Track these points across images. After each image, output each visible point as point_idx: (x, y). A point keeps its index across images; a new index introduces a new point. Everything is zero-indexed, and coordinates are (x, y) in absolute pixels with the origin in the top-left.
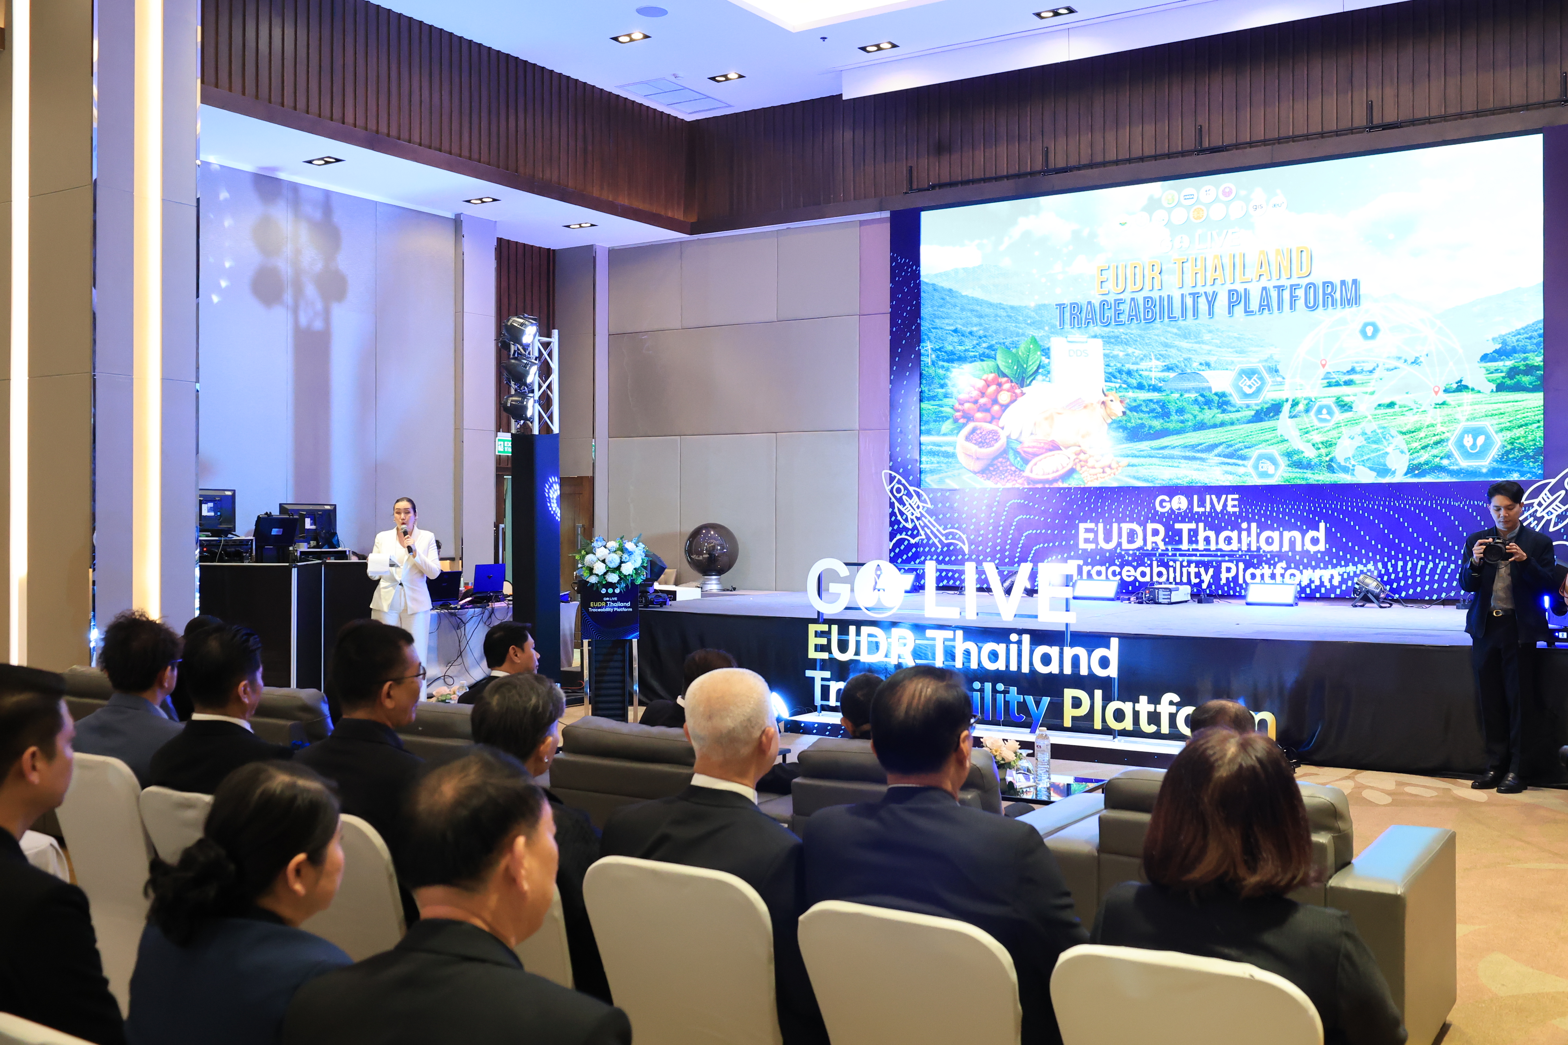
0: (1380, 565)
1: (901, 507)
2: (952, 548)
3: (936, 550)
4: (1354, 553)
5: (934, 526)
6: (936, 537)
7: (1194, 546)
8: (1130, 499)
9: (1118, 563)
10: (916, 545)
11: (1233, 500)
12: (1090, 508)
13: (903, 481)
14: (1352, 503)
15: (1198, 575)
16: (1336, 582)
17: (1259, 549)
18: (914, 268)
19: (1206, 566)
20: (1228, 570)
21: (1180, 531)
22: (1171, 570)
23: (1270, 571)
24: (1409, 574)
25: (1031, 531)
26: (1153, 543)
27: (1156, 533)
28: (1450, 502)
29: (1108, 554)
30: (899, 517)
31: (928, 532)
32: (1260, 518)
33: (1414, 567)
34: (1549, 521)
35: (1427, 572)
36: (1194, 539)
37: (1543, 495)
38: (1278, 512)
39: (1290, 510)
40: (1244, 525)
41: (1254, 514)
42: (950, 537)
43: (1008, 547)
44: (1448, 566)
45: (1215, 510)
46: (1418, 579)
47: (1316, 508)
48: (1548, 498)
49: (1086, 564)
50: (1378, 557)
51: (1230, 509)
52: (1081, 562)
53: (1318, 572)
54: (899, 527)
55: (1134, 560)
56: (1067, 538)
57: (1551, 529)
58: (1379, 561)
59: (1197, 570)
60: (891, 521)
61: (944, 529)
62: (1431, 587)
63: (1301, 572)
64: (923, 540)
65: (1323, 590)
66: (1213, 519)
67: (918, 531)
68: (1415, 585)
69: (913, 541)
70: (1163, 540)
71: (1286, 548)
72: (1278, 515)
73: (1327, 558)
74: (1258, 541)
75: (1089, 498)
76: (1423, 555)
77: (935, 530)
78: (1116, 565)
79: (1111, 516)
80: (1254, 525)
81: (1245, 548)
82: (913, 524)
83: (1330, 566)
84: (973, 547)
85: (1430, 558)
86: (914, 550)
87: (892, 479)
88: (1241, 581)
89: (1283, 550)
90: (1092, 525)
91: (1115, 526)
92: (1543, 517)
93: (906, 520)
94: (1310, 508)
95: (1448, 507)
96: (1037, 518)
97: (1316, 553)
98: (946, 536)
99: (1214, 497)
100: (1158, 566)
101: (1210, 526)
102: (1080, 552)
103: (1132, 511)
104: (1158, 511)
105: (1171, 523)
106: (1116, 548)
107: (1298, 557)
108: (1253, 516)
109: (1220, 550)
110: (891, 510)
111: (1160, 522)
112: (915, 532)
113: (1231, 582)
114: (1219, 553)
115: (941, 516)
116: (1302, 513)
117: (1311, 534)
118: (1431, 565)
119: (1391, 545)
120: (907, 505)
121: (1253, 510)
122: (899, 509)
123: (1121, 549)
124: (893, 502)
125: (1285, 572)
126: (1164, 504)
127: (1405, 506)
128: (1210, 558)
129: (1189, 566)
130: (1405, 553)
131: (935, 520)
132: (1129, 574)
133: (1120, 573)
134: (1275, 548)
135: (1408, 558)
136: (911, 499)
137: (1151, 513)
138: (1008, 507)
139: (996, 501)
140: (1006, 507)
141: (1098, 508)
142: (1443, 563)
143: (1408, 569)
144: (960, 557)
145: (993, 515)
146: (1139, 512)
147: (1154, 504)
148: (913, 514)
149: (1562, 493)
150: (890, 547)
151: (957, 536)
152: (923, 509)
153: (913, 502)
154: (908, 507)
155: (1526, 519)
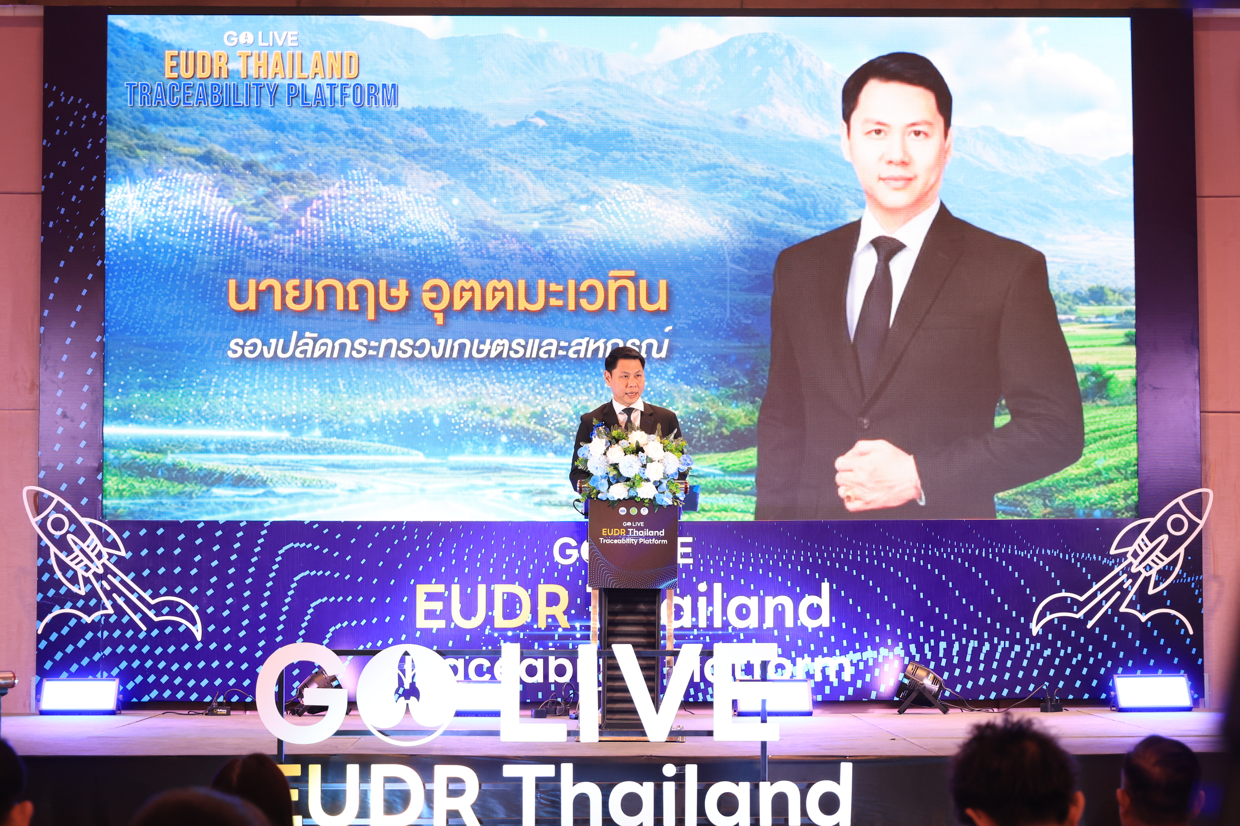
0: (913, 648)
1: (62, 556)
2: (168, 630)
3: (135, 636)
4: (874, 630)
5: (132, 591)
6: (136, 609)
8: (508, 543)
9: (487, 653)
10: (94, 626)
11: (684, 545)
12: (435, 557)
13: (68, 507)
14: (871, 550)
16: (846, 677)
17: (726, 624)
18: (94, 115)
24: (956, 660)
25: (325, 599)
26: (548, 617)
27: (552, 600)
28: (1013, 551)
29: (468, 638)
30: (59, 574)
31: (120, 601)
32: (728, 576)
33: (963, 650)
34: (1147, 580)
35: (982, 657)
37: (1139, 541)
38: (756, 566)
39: (776, 562)
40: (702, 587)
41: (718, 569)
42: (166, 610)
43: (280, 627)
44: (1012, 648)
46: (969, 669)
47: (815, 560)
48: (1147, 546)
50: (910, 636)
53: (820, 661)
54: (56, 593)
56: (394, 611)
57: (1151, 591)
58: (911, 642)
60: (40, 582)
61: (153, 597)
62: (988, 680)
63: (794, 663)
64: (108, 616)
65: (827, 690)
67: (99, 599)
68: (964, 679)
69: (87, 619)
70: (565, 613)
71: (769, 623)
72: (756, 570)
73: (833, 639)
74: (724, 613)
75: (434, 541)
76: (975, 631)
77: (133, 598)
78: (483, 656)
79: (475, 572)
80: (718, 587)
81: (703, 623)
82: (89, 587)
83: (837, 651)
84: (211, 628)
85: (986, 635)
86: (89, 635)
87: (40, 504)
89: (765, 626)
90: (440, 588)
91: (482, 589)
92: (1139, 573)
93: (74, 580)
94: (806, 558)
95: (1011, 559)
96: (337, 575)
97: (816, 630)
98: (159, 610)
100: (557, 657)
102: (418, 633)
103: (512, 565)
104: (558, 563)
105: (580, 583)
106: (482, 627)
107: (788, 638)
108: (717, 572)
110: (41, 560)
111: (560, 581)
112: (93, 602)
115: (146, 573)
116: (794, 568)
117: (809, 600)
118: (987, 647)
119: (930, 618)
120: (77, 552)
121: (717, 563)
122: (58, 559)
123: (493, 629)
124: (47, 546)
126: (568, 552)
127: (949, 556)
130: (950, 629)
131: (132, 580)
134: (752, 622)
135: (954, 637)
136: (84, 542)
137: (545, 566)
138: (282, 555)
139: (257, 545)
140: (278, 555)
141: (451, 557)
142: (1005, 644)
143: (954, 653)
144: (185, 647)
145: (252, 570)
146: (525, 565)
147: (551, 551)
148: (87, 569)
149: (1165, 538)
150: (40, 632)
151: (179, 609)
152: (108, 560)
153: (88, 546)
154: (77, 556)
155: (1117, 576)
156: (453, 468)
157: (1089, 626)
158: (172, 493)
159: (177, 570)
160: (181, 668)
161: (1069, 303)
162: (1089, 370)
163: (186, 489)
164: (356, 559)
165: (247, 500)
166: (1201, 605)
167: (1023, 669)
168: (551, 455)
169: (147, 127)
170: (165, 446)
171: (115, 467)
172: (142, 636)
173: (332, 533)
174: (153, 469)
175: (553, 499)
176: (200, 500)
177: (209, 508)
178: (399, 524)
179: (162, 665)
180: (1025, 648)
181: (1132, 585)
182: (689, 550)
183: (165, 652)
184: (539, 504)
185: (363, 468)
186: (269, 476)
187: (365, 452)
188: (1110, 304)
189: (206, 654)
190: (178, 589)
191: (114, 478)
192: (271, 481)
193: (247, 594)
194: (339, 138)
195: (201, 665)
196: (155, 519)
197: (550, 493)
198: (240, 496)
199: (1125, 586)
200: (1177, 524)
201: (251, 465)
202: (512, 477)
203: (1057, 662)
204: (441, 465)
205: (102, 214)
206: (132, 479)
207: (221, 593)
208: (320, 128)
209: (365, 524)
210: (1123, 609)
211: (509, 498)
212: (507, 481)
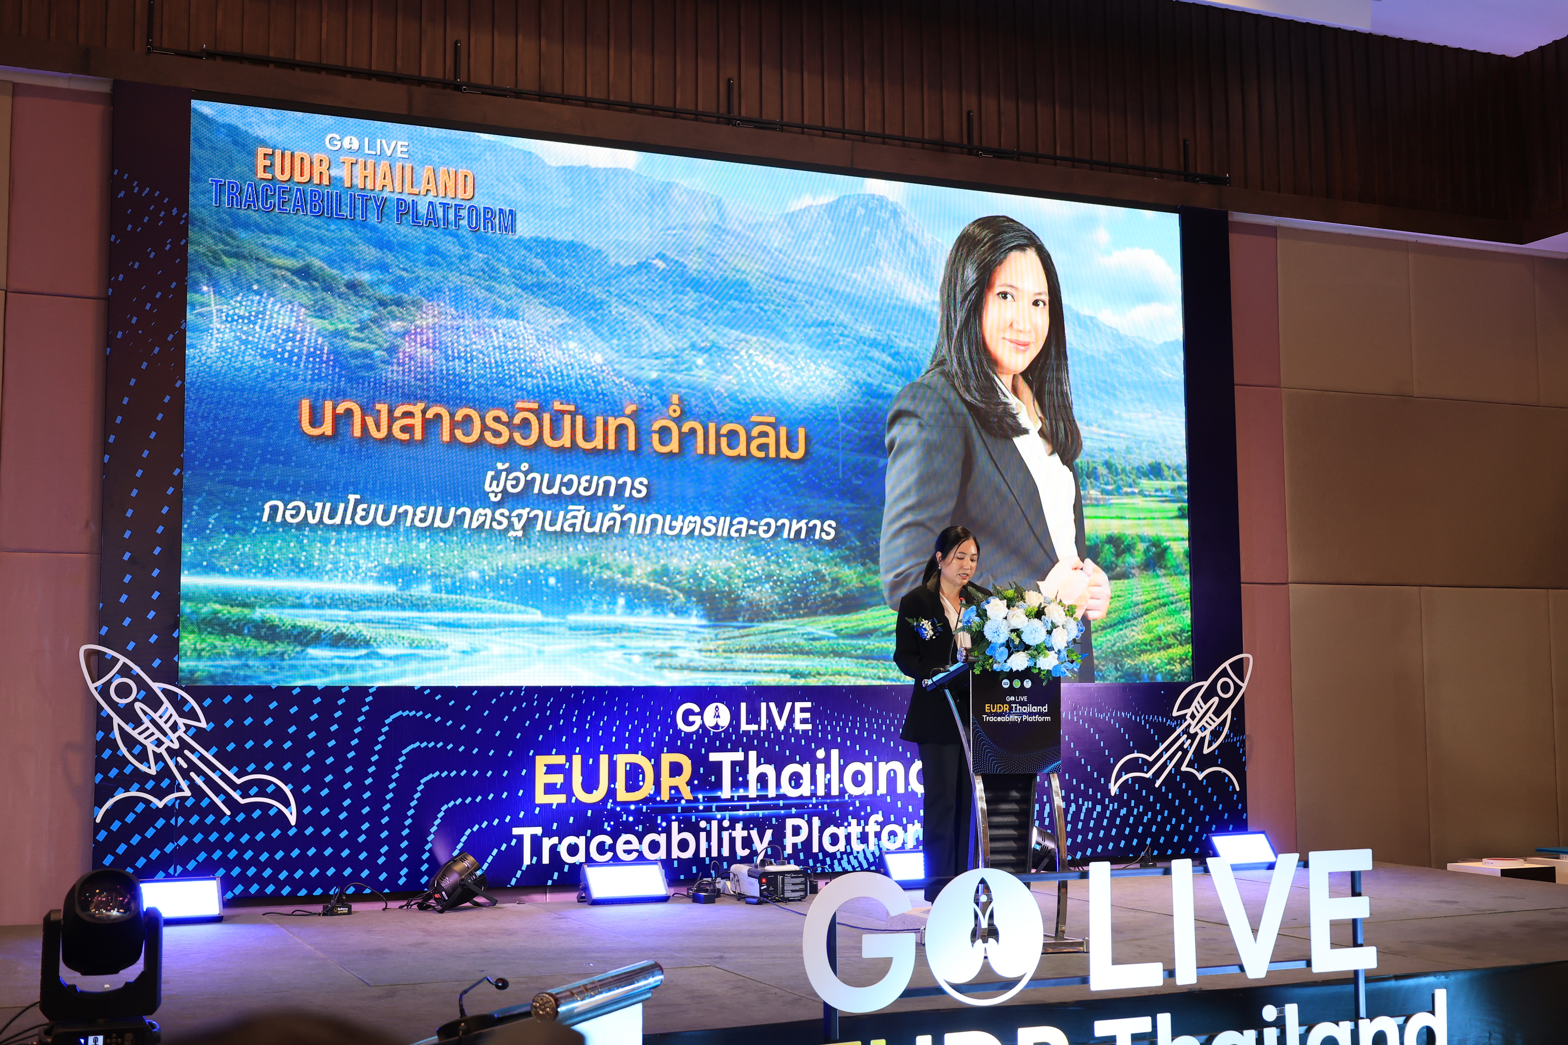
1: (128, 728)
2: (257, 814)
3: (216, 822)
7: (741, 792)
8: (631, 709)
9: (609, 829)
10: (167, 812)
11: (803, 710)
12: (556, 724)
15: (747, 842)
17: (843, 791)
18: (175, 211)
19: (761, 825)
20: (796, 831)
21: (719, 764)
22: (703, 835)
23: (860, 829)
25: (437, 773)
26: (671, 788)
27: (676, 770)
28: (1094, 714)
29: (589, 813)
32: (844, 741)
34: (1203, 739)
36: (741, 779)
37: (1195, 703)
38: (870, 732)
39: (888, 727)
41: (835, 735)
43: (387, 807)
44: (1094, 808)
45: (775, 727)
48: (1202, 708)
49: (548, 833)
51: (798, 726)
52: (538, 831)
54: (121, 773)
55: (637, 822)
56: (513, 784)
57: (1206, 751)
59: (745, 834)
60: (99, 760)
63: (905, 830)
64: (184, 799)
66: (772, 743)
70: (688, 783)
71: (882, 790)
72: (870, 736)
74: (841, 780)
75: (555, 707)
77: (215, 777)
78: (605, 832)
79: (597, 741)
80: (835, 753)
81: (821, 792)
84: (308, 810)
86: (160, 823)
88: (815, 849)
89: (879, 793)
90: (561, 759)
91: (604, 759)
92: (1196, 734)
93: (143, 757)
96: (450, 747)
98: (244, 790)
99: (772, 705)
100: (680, 831)
101: (765, 757)
102: (537, 811)
103: (635, 732)
105: (703, 751)
106: (604, 801)
107: (899, 804)
108: (834, 739)
109: (784, 797)
110: (100, 735)
111: (683, 750)
113: (801, 851)
114: (781, 803)
115: (231, 747)
118: (1073, 808)
120: (147, 723)
121: (834, 728)
123: (615, 803)
125: (882, 829)
128: (766, 812)
129: (732, 827)
132: (628, 847)
133: (613, 848)
134: (867, 789)
137: (668, 734)
138: (389, 725)
139: (361, 714)
140: (385, 725)
141: (573, 725)
142: (1088, 804)
143: (1046, 815)
144: (276, 833)
145: (355, 742)
146: (648, 734)
147: (674, 718)
148: (159, 743)
149: (1216, 700)
150: (98, 820)
151: (270, 789)
152: (185, 732)
153: (161, 717)
154: (148, 728)
155: (1178, 737)
156: (571, 628)
157: (1157, 785)
158: (260, 654)
159: (268, 744)
160: (271, 858)
161: (1133, 477)
162: (1150, 541)
163: (277, 649)
164: (471, 729)
165: (348, 662)
166: (1244, 764)
167: (1103, 828)
168: (672, 615)
169: (236, 232)
170: (252, 599)
171: (192, 623)
172: (224, 821)
173: (445, 700)
174: (238, 626)
175: (675, 662)
176: (293, 662)
177: (303, 671)
178: (518, 689)
179: (248, 855)
180: (1105, 808)
181: (1191, 745)
182: (807, 715)
183: (252, 840)
184: (660, 667)
185: (478, 627)
186: (373, 635)
187: (479, 610)
188: (1166, 479)
189: (301, 841)
190: (269, 766)
191: (191, 636)
192: (375, 641)
193: (349, 769)
194: (452, 263)
195: (295, 853)
196: (241, 683)
197: (671, 656)
198: (339, 657)
199: (1185, 746)
200: (1225, 687)
201: (352, 623)
202: (632, 638)
203: (1131, 820)
204: (559, 624)
205: (182, 327)
206: (213, 637)
207: (319, 768)
208: (432, 250)
209: (481, 689)
210: (1184, 768)
211: (629, 661)
212: (627, 643)
